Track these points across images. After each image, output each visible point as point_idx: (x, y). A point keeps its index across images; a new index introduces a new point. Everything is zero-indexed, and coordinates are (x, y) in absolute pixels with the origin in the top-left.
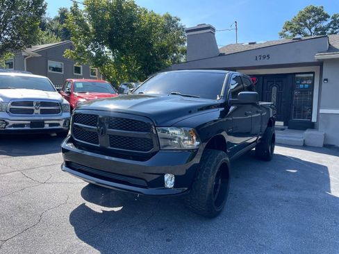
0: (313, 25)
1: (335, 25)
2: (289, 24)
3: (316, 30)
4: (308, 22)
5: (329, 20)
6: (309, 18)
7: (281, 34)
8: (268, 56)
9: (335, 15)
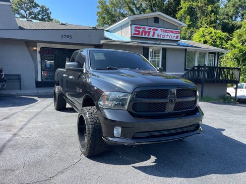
1: (43, 13)
3: (30, 14)
4: (23, 6)
5: (39, 9)
6: (25, 3)
8: (70, 36)
9: (43, 6)
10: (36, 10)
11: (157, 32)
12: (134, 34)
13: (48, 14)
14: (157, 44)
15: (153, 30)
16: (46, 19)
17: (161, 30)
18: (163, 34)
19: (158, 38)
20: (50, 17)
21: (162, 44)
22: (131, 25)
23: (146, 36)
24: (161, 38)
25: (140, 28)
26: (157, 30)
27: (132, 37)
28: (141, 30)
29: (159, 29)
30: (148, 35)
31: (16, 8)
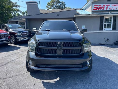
0: (56, 4)
1: (62, 5)
2: (49, 3)
3: (57, 6)
4: (54, 3)
5: (61, 3)
6: (55, 2)
7: (47, 7)
8: (60, 15)
9: (62, 2)
10: (59, 4)
11: (109, 7)
12: (94, 9)
13: (64, 5)
14: (109, 14)
15: (107, 5)
16: (63, 8)
17: (112, 5)
18: (113, 7)
19: (110, 10)
20: (65, 6)
21: (112, 14)
22: (92, 5)
23: (102, 10)
24: (112, 10)
25: (98, 6)
26: (109, 5)
27: (93, 11)
28: (98, 7)
29: (111, 5)
30: (103, 9)
31: (52, 5)
